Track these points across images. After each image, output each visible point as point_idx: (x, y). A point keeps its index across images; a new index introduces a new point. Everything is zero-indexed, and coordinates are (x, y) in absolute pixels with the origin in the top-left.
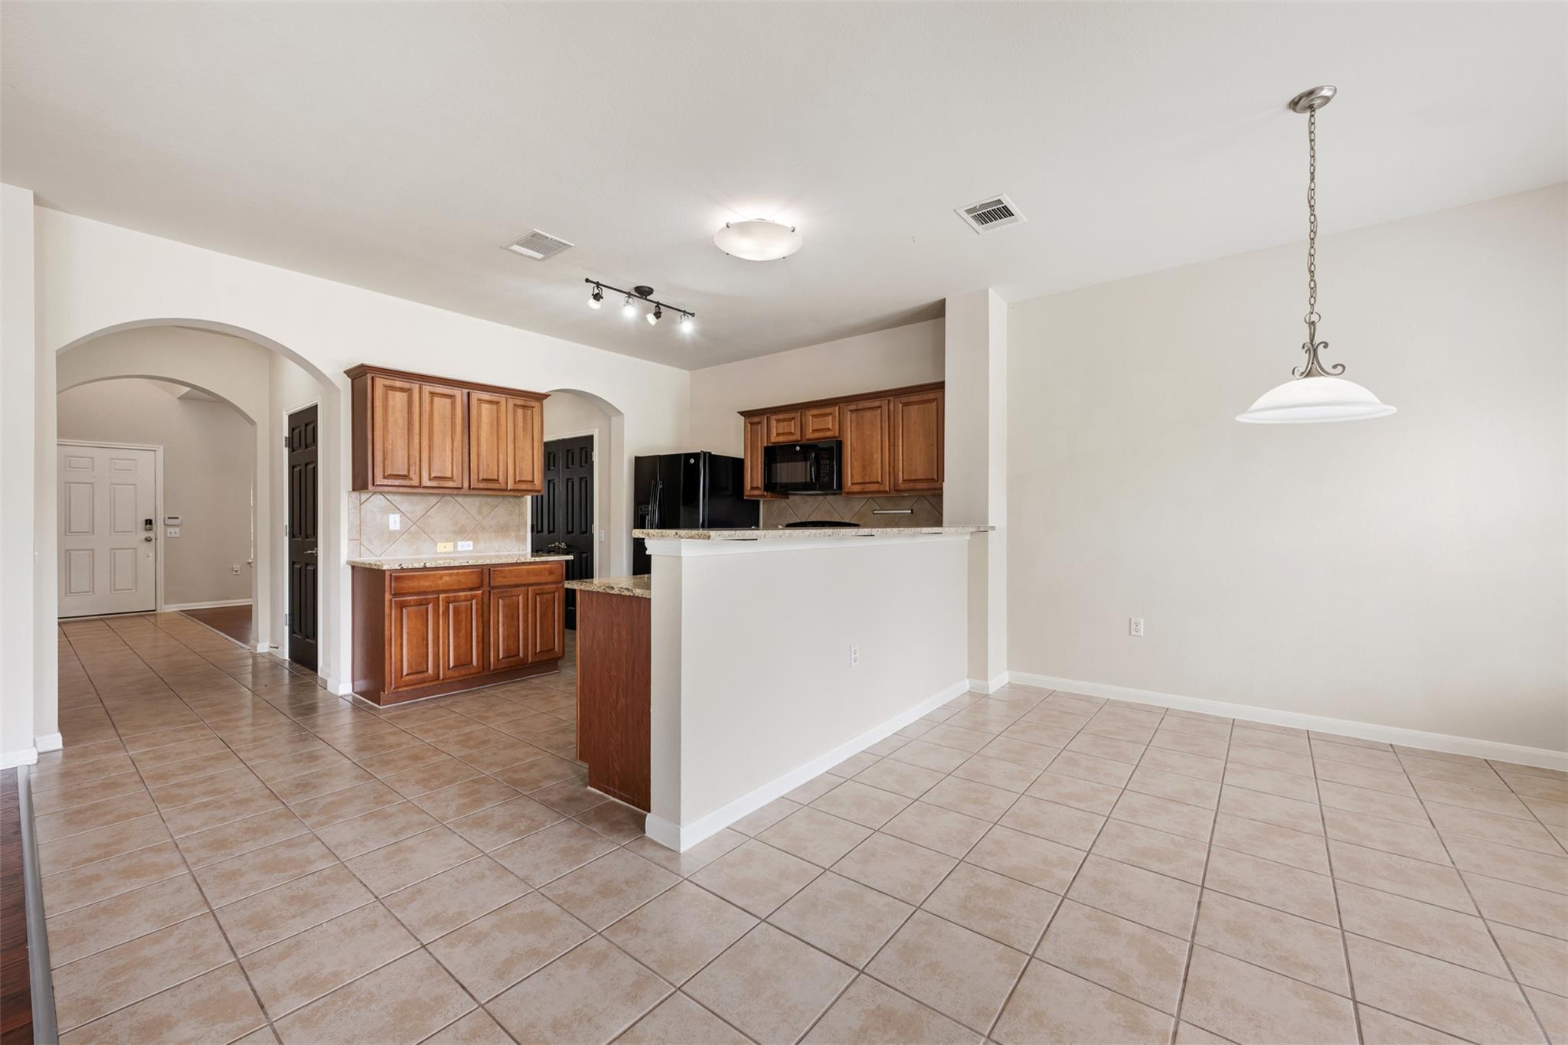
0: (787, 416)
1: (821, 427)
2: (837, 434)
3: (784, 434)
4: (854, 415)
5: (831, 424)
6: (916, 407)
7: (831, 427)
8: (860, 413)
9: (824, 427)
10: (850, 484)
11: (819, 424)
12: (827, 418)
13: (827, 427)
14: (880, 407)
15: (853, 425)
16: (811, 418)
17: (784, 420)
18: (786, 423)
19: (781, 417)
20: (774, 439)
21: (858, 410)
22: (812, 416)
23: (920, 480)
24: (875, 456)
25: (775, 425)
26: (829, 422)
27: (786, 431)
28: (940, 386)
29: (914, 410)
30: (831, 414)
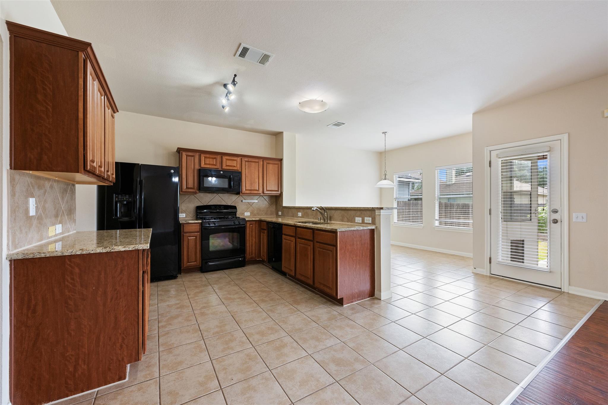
0: (211, 156)
1: (231, 165)
2: (239, 169)
3: (209, 164)
4: (247, 163)
5: (235, 164)
6: (272, 165)
7: (235, 165)
8: (250, 163)
9: (233, 165)
10: (244, 190)
11: (229, 163)
12: (234, 161)
13: (234, 165)
14: (258, 162)
15: (246, 167)
16: (225, 160)
17: (209, 158)
18: (211, 159)
19: (208, 156)
20: (203, 165)
21: (248, 161)
22: (226, 159)
23: (273, 190)
24: (256, 180)
25: (204, 159)
26: (234, 164)
27: (211, 163)
28: (281, 160)
29: (271, 167)
30: (236, 160)
